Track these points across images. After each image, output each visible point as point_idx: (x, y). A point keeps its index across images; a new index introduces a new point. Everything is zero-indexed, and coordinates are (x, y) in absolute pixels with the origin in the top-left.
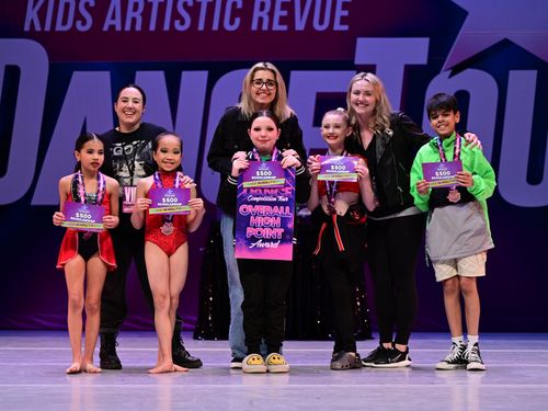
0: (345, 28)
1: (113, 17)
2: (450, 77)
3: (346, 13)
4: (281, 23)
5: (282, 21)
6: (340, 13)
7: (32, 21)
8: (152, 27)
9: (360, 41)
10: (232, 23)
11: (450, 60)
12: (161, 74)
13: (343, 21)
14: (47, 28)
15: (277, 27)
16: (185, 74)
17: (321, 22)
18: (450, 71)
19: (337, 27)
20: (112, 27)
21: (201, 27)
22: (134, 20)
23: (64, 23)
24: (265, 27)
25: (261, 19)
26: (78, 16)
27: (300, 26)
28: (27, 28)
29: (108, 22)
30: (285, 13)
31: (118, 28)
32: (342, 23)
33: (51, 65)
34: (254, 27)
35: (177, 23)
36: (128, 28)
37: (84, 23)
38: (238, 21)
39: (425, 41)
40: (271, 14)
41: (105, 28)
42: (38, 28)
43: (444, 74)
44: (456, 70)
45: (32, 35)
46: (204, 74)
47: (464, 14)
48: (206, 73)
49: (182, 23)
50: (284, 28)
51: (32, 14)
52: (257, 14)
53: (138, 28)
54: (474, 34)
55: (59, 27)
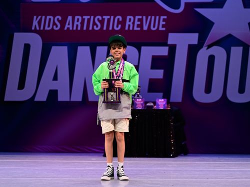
14: (42, 29)
17: (154, 27)
18: (207, 47)
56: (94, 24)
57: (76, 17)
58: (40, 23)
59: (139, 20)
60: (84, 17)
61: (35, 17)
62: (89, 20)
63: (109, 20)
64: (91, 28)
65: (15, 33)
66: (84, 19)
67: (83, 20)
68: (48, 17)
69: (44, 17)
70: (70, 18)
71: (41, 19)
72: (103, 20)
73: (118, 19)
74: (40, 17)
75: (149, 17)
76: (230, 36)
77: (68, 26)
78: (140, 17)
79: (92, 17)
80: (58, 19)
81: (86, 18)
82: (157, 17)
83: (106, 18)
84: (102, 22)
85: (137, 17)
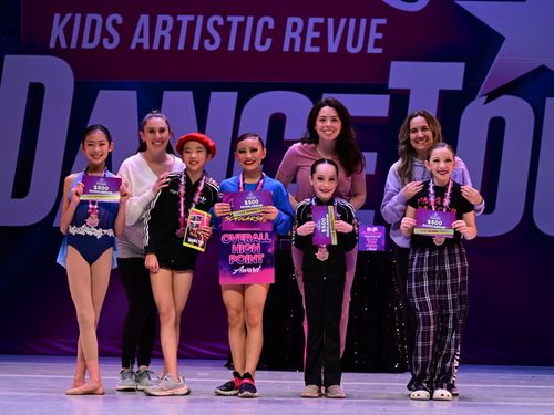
0: (379, 51)
1: (141, 36)
2: (485, 103)
3: (380, 36)
4: (313, 45)
5: (315, 42)
6: (374, 35)
7: (58, 38)
8: (181, 46)
9: (394, 64)
10: (263, 43)
11: (486, 86)
12: (189, 95)
13: (377, 43)
14: (74, 45)
15: (309, 48)
16: (214, 95)
17: (355, 45)
18: (485, 98)
19: (371, 49)
20: (140, 45)
21: (231, 47)
22: (162, 38)
23: (91, 40)
24: (297, 48)
25: (293, 41)
26: (105, 33)
27: (333, 47)
28: (52, 45)
29: (136, 40)
30: (317, 34)
31: (146, 47)
32: (376, 46)
33: (76, 83)
34: (286, 48)
35: (207, 42)
36: (156, 46)
37: (111, 41)
38: (269, 41)
39: (461, 66)
40: (303, 35)
41: (133, 46)
42: (64, 45)
43: (479, 100)
44: (492, 96)
45: (58, 52)
46: (234, 95)
47: (501, 39)
48: (236, 94)
49: (212, 42)
50: (317, 49)
51: (57, 31)
52: (289, 34)
53: (167, 46)
54: (511, 60)
55: (86, 45)
56: (205, 34)
57: (161, 18)
58: (68, 31)
59: (317, 27)
60: (179, 18)
61: (57, 16)
62: (192, 25)
63: (242, 26)
64: (196, 46)
65: (7, 57)
66: (180, 22)
67: (177, 25)
68: (90, 17)
69: (78, 17)
70: (144, 19)
71: (72, 21)
72: (228, 25)
73: (266, 24)
74: (68, 16)
75: (343, 21)
76: (543, 69)
77: (140, 41)
78: (321, 20)
79: (200, 18)
80: (114, 22)
81: (185, 19)
82: (363, 21)
83: (235, 20)
84: (224, 31)
85: (312, 21)
